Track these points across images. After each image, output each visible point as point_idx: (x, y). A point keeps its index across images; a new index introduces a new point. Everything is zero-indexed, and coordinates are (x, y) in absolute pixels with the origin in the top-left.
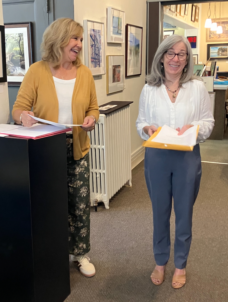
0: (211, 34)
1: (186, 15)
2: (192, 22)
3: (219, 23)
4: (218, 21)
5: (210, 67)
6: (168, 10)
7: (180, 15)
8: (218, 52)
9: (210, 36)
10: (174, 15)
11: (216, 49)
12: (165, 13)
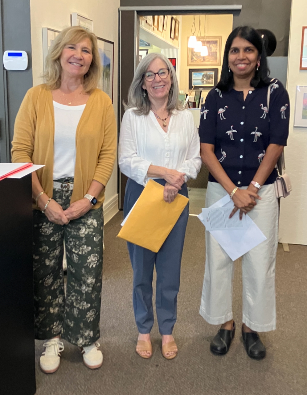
0: (194, 55)
1: (165, 30)
2: (171, 39)
3: (204, 42)
4: (202, 40)
5: (194, 97)
6: (144, 22)
7: (158, 29)
8: (203, 79)
9: (192, 58)
10: (150, 29)
11: (199, 75)
12: (140, 25)
